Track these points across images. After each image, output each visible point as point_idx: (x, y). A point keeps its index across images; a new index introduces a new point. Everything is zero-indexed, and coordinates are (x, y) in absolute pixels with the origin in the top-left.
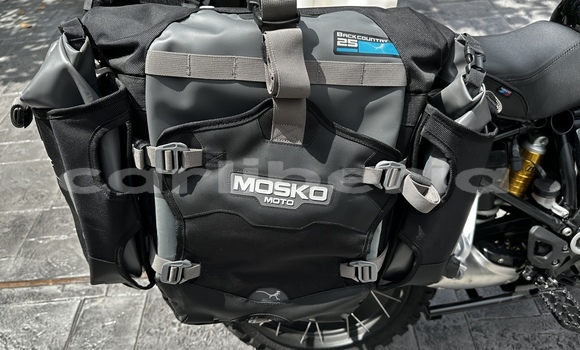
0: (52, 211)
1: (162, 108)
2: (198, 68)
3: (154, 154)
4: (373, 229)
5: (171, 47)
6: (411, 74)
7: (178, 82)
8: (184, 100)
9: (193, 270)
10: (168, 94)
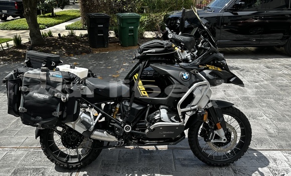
0: (7, 129)
1: (25, 81)
2: (31, 76)
3: (23, 88)
4: (57, 105)
5: (28, 73)
6: (63, 80)
7: (28, 78)
8: (29, 81)
9: (26, 110)
10: (26, 79)
